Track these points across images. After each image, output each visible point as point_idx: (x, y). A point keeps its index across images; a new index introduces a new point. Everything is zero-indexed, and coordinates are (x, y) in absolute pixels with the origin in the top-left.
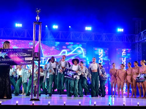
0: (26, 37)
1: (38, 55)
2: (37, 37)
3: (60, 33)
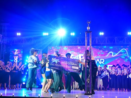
0: (78, 43)
1: (89, 58)
3: (106, 39)
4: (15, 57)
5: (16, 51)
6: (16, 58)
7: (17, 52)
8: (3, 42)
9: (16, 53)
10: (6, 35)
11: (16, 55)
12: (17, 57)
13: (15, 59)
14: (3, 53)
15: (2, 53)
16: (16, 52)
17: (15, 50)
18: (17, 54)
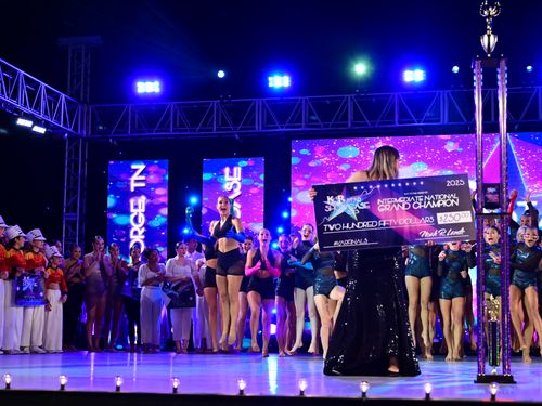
0: (444, 121)
2: (493, 118)
4: (132, 202)
5: (136, 170)
6: (136, 207)
7: (141, 174)
8: (75, 128)
9: (137, 181)
10: (85, 92)
11: (139, 192)
12: (142, 200)
13: (132, 210)
14: (76, 183)
15: (68, 184)
16: (135, 177)
17: (134, 167)
18: (143, 185)
